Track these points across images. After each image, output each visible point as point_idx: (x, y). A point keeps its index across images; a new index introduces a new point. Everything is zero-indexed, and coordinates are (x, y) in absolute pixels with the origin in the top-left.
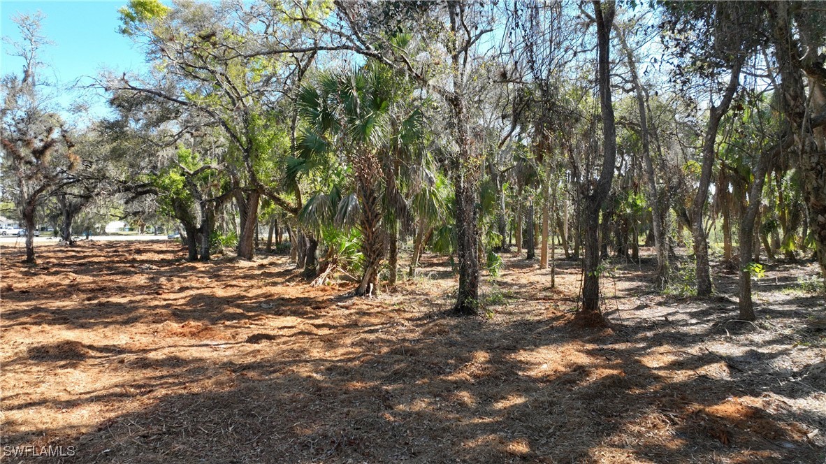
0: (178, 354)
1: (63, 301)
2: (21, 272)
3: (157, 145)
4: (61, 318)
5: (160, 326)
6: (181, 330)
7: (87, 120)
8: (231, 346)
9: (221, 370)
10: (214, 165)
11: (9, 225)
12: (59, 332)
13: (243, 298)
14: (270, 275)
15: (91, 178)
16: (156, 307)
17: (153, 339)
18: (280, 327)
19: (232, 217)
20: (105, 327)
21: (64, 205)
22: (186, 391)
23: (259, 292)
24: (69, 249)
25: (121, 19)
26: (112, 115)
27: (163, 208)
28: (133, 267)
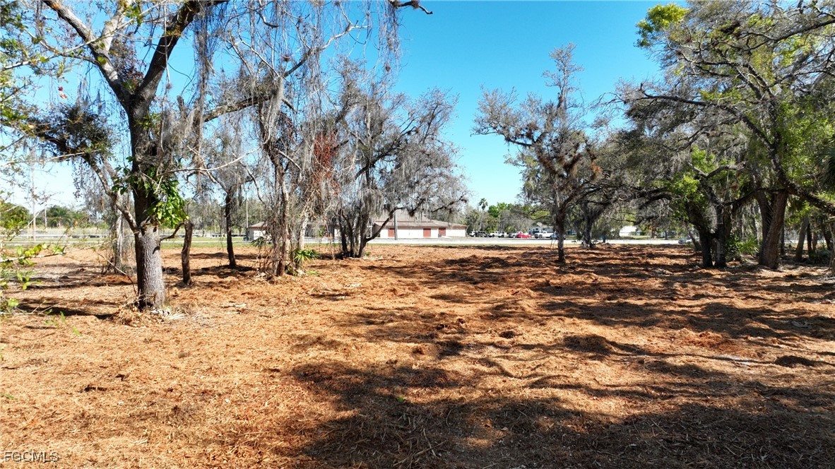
0: (696, 363)
1: (588, 298)
2: (555, 270)
3: (672, 150)
4: (588, 314)
5: (677, 332)
6: (699, 340)
7: (606, 134)
8: (757, 364)
9: (746, 390)
10: (732, 164)
11: (544, 229)
12: (587, 326)
13: (769, 312)
14: (803, 288)
15: (609, 187)
16: (672, 312)
17: (670, 344)
18: (819, 351)
19: (751, 220)
20: (625, 327)
21: (586, 212)
22: (708, 404)
23: (789, 307)
24: (590, 251)
25: (640, 32)
26: (628, 125)
27: (676, 213)
28: (647, 270)
